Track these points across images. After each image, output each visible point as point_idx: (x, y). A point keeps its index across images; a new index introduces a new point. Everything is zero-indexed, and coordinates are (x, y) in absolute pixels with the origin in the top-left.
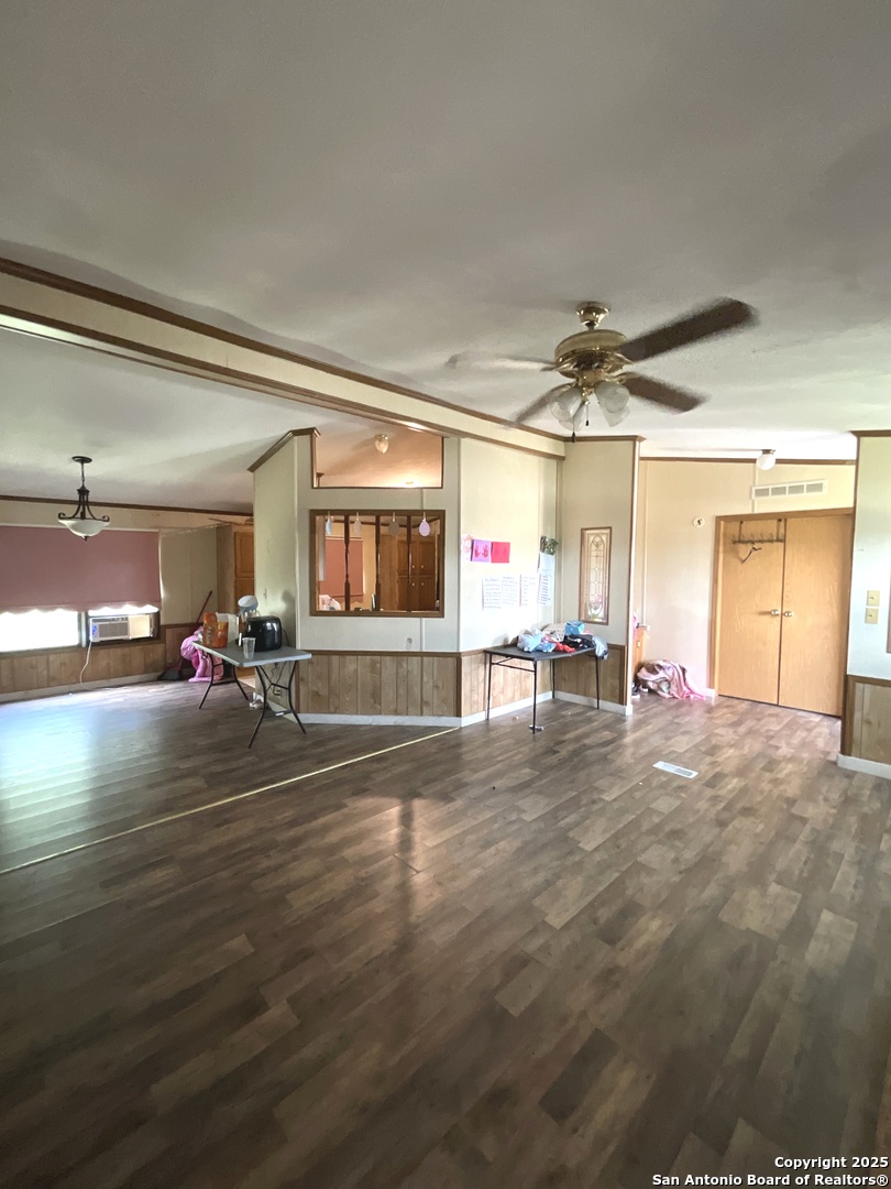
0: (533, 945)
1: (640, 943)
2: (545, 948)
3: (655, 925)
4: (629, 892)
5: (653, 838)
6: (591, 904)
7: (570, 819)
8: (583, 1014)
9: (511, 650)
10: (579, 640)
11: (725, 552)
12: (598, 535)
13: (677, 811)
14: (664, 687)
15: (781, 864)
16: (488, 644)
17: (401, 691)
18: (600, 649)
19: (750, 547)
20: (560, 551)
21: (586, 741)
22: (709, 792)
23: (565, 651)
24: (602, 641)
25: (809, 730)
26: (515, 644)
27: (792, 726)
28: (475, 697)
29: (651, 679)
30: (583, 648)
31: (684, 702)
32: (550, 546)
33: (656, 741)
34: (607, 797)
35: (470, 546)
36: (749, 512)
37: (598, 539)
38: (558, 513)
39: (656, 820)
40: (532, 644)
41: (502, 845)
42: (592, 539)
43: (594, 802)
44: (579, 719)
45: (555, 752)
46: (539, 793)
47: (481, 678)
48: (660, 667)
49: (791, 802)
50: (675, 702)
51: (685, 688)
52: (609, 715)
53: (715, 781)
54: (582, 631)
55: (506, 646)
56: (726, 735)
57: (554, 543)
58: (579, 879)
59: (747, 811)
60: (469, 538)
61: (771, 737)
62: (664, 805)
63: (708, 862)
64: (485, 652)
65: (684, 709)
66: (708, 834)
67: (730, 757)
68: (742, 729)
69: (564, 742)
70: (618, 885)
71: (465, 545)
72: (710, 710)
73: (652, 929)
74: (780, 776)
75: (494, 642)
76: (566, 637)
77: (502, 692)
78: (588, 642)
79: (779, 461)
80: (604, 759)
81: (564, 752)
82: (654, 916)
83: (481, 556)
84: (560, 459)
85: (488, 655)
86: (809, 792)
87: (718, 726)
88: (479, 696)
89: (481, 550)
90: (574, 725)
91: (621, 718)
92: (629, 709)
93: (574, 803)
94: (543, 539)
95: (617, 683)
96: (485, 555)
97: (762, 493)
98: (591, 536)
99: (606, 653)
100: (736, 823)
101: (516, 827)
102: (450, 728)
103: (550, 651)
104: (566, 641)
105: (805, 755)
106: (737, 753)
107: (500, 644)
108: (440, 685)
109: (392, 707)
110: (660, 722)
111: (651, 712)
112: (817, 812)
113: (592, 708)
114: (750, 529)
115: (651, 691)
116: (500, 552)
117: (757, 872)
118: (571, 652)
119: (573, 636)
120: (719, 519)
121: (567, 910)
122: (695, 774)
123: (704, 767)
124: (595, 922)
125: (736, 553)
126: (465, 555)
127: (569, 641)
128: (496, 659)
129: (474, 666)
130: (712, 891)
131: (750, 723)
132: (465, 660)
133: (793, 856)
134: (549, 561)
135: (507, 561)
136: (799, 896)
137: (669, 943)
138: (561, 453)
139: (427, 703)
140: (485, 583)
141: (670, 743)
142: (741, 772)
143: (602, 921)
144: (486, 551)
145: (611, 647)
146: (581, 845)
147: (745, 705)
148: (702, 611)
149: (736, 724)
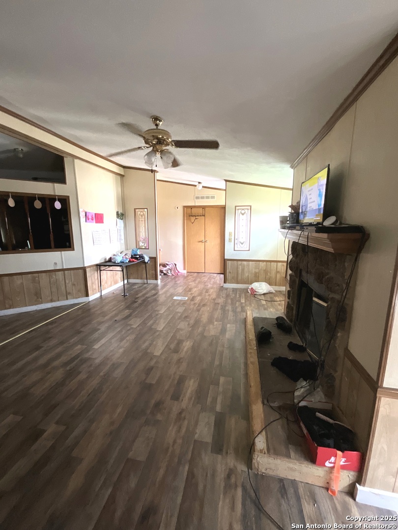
0: (152, 363)
1: (185, 349)
2: (157, 362)
3: (188, 343)
4: (178, 337)
5: (180, 320)
6: (167, 345)
7: (151, 322)
8: (175, 373)
9: (109, 263)
10: (138, 256)
11: (186, 219)
12: (142, 211)
13: (185, 310)
14: (169, 272)
15: (216, 316)
16: (98, 262)
17: (54, 290)
18: (147, 259)
19: (194, 218)
20: (125, 217)
21: (147, 296)
22: (192, 303)
23: (133, 261)
24: (147, 256)
25: (215, 279)
26: (110, 260)
27: (210, 278)
28: (94, 287)
29: (164, 269)
30: (140, 259)
31: (177, 276)
32: (121, 216)
33: (172, 291)
34: (162, 312)
35: (84, 215)
36: (194, 205)
37: (142, 213)
38: (123, 200)
39: (179, 315)
40: (119, 259)
41: (128, 338)
42: (139, 213)
43: (157, 315)
44: (142, 288)
45: (136, 302)
46: (136, 317)
47: (96, 278)
48: (167, 264)
49: (214, 299)
50: (173, 276)
51: (177, 271)
52: (152, 285)
53: (193, 299)
54: (139, 252)
55: (106, 262)
56: (193, 284)
57: (122, 215)
58: (161, 339)
59: (204, 305)
60: (84, 211)
61: (205, 283)
62: (180, 310)
63: (197, 322)
64: (97, 265)
65: (177, 279)
66: (195, 314)
67: (195, 291)
68: (197, 282)
69: (138, 298)
70: (174, 337)
71: (82, 215)
72: (185, 277)
73: (187, 345)
74: (210, 293)
75: (100, 261)
76: (132, 256)
77: (106, 283)
78: (142, 257)
79: (203, 187)
80: (156, 300)
81: (140, 301)
82: (187, 341)
83: (90, 220)
84: (122, 176)
85: (99, 267)
86: (218, 296)
87: (189, 282)
88: (96, 286)
89: (90, 217)
90: (140, 291)
91: (157, 285)
92: (159, 281)
93: (150, 317)
94: (117, 212)
95: (154, 272)
96: (92, 219)
97: (197, 198)
98: (138, 212)
99: (149, 261)
100: (202, 309)
101: (131, 331)
102: (84, 302)
103: (127, 262)
104: (132, 257)
105: (215, 286)
106: (197, 289)
107: (103, 261)
108: (75, 283)
109: (49, 298)
110: (171, 284)
111: (167, 282)
112: (221, 301)
113: (145, 284)
114: (194, 211)
115: (164, 274)
116: (99, 218)
117: (210, 321)
118: (136, 261)
119: (135, 255)
120: (184, 207)
121: (160, 349)
122: (187, 298)
123: (189, 296)
124: (171, 349)
125: (190, 220)
126: (83, 219)
127: (134, 257)
128: (102, 268)
129: (92, 272)
130: (200, 329)
131: (199, 280)
132: (88, 270)
133: (218, 314)
134: (121, 223)
135: (102, 222)
136: (221, 323)
137: (193, 347)
138: (123, 173)
139: (69, 293)
140: (93, 233)
141: (176, 290)
142: (200, 294)
143: (172, 348)
144: (92, 217)
145: (150, 258)
146: (158, 329)
147: (196, 274)
148: (180, 242)
149: (195, 281)
